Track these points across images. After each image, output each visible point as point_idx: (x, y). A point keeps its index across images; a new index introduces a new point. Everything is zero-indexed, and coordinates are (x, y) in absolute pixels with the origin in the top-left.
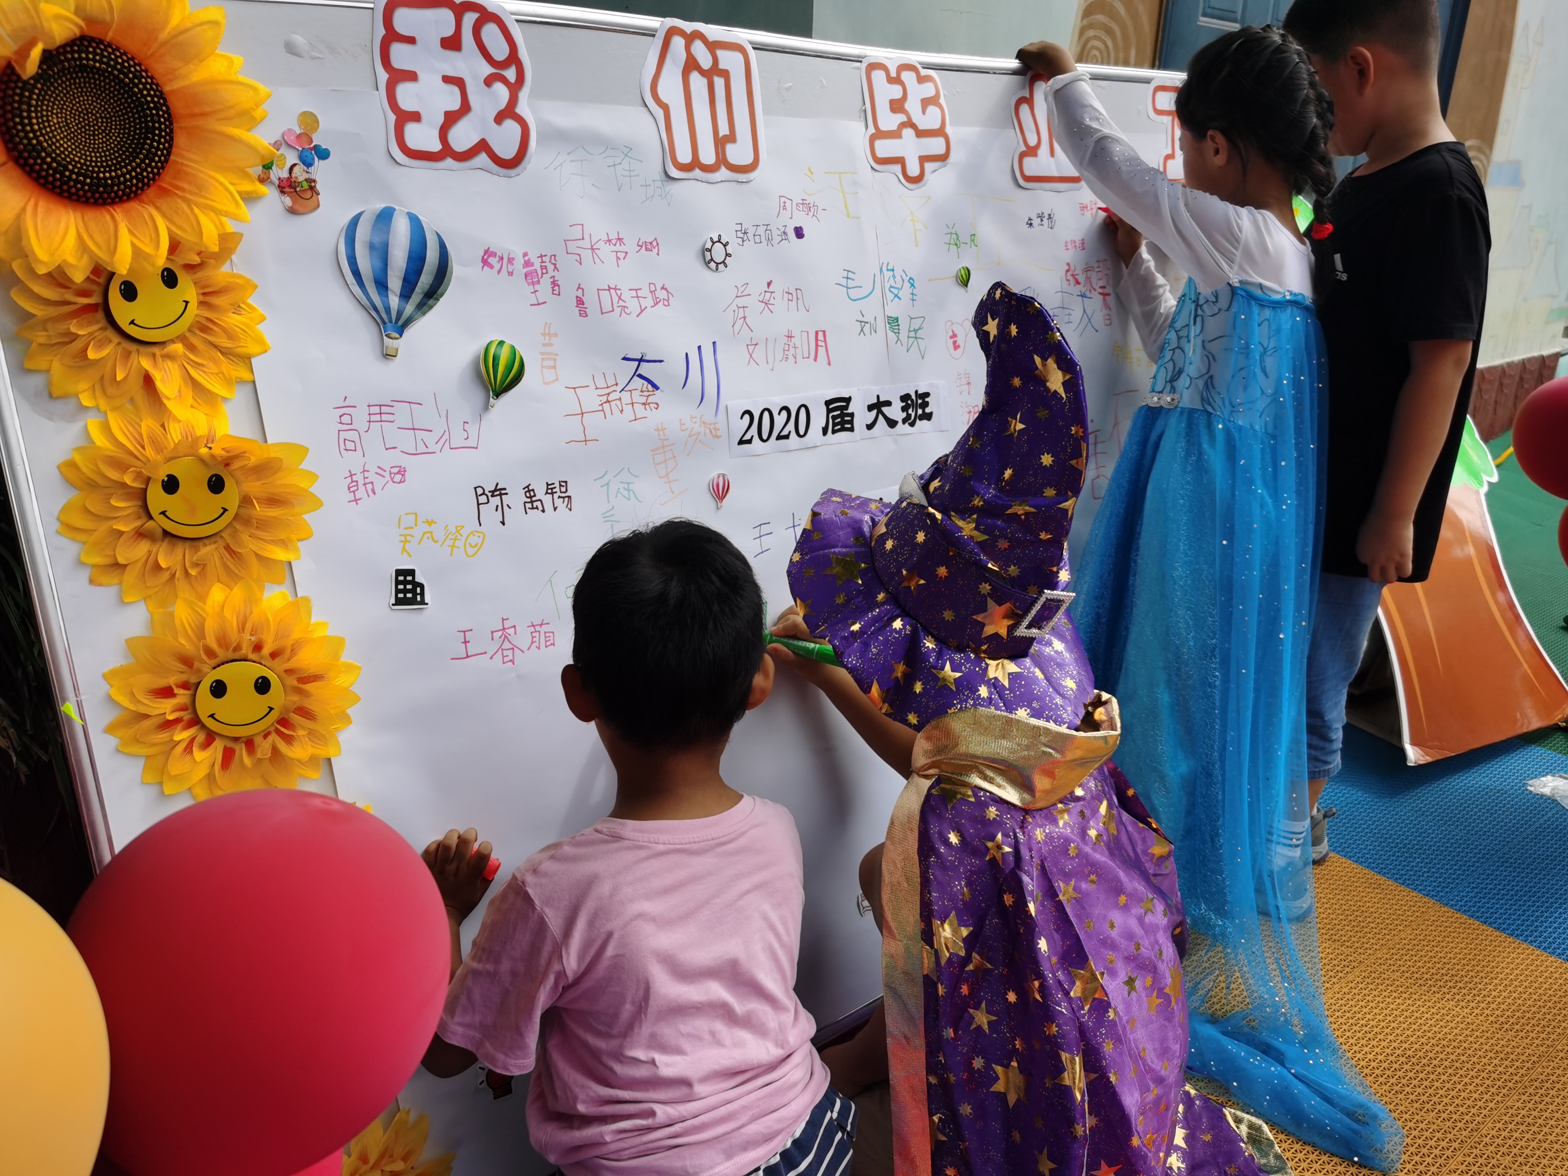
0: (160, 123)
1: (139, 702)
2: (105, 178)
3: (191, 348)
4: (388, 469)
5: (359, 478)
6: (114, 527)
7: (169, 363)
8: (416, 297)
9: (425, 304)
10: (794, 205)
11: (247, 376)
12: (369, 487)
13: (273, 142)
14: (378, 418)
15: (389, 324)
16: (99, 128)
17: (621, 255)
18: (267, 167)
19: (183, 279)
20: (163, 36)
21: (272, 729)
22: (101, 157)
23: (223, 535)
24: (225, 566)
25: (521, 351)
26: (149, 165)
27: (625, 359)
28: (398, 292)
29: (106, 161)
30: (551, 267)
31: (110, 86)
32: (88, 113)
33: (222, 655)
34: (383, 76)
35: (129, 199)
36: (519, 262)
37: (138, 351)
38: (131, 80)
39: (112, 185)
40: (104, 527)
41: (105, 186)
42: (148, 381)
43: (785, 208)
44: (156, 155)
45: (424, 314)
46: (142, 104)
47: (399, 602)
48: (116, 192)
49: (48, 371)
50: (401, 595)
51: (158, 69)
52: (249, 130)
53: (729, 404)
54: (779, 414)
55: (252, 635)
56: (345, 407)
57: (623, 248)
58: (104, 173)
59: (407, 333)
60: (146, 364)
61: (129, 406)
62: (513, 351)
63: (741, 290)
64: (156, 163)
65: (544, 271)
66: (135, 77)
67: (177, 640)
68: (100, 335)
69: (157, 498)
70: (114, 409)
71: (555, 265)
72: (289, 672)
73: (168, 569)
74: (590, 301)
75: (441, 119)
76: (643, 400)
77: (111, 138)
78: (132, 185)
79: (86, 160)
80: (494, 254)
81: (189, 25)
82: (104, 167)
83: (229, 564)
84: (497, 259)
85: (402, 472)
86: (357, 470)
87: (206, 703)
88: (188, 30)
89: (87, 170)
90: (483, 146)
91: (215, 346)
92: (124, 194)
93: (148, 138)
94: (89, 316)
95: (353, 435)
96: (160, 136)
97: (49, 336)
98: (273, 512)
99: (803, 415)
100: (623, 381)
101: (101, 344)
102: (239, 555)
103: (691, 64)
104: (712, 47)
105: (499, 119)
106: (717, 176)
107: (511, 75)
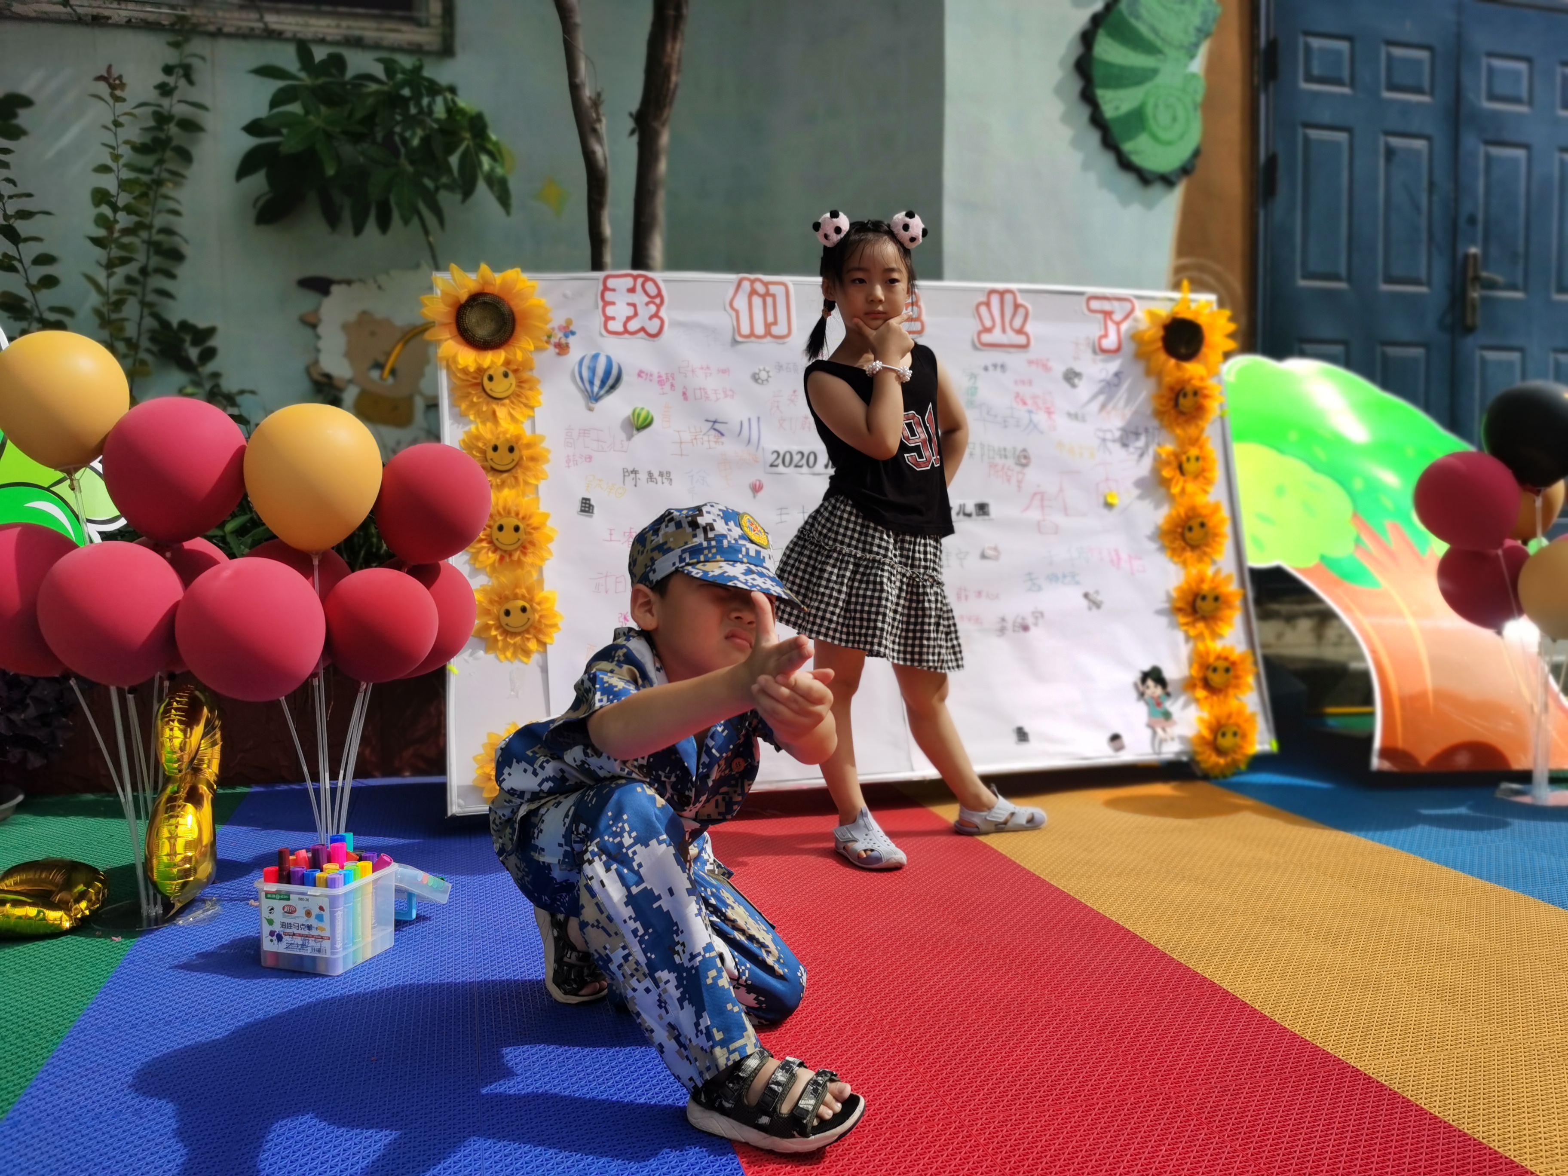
0: (510, 322)
2: (489, 342)
3: (512, 402)
4: (585, 456)
5: (571, 457)
7: (503, 406)
8: (606, 388)
9: (609, 391)
11: (531, 414)
12: (575, 462)
13: (552, 328)
14: (583, 435)
15: (592, 398)
16: (488, 323)
17: (708, 375)
18: (549, 337)
19: (511, 375)
20: (515, 293)
21: (519, 549)
22: (488, 335)
23: (512, 470)
24: (511, 482)
25: (653, 413)
26: (506, 336)
27: (707, 421)
28: (598, 385)
29: (491, 336)
30: (671, 379)
31: (493, 308)
32: (485, 317)
33: (503, 512)
34: (601, 304)
36: (656, 376)
37: (493, 402)
38: (503, 308)
41: (486, 343)
42: (494, 413)
44: (507, 332)
45: (607, 395)
46: (504, 315)
47: (582, 511)
48: (492, 345)
49: (460, 407)
50: (583, 508)
51: (511, 303)
52: (543, 324)
53: (765, 447)
54: (797, 455)
55: (516, 509)
56: (569, 430)
57: (710, 372)
58: (489, 340)
59: (600, 402)
60: (495, 406)
61: (486, 421)
62: (648, 413)
63: (776, 394)
64: (508, 336)
65: (668, 380)
66: (505, 307)
68: (480, 395)
69: (491, 454)
70: (481, 420)
71: (673, 378)
72: (528, 525)
74: (690, 394)
75: (624, 319)
76: (716, 440)
77: (492, 327)
78: (500, 342)
79: (483, 336)
80: (644, 373)
83: (513, 482)
85: (590, 458)
86: (571, 452)
87: (496, 534)
88: (524, 289)
89: (483, 339)
90: (642, 329)
91: (522, 403)
92: (497, 346)
93: (505, 328)
94: (477, 386)
95: (571, 441)
96: (510, 327)
97: (462, 393)
98: (531, 464)
99: (812, 458)
100: (704, 430)
101: (479, 398)
102: (516, 478)
103: (753, 292)
104: (766, 284)
105: (651, 318)
106: (765, 340)
107: (658, 301)
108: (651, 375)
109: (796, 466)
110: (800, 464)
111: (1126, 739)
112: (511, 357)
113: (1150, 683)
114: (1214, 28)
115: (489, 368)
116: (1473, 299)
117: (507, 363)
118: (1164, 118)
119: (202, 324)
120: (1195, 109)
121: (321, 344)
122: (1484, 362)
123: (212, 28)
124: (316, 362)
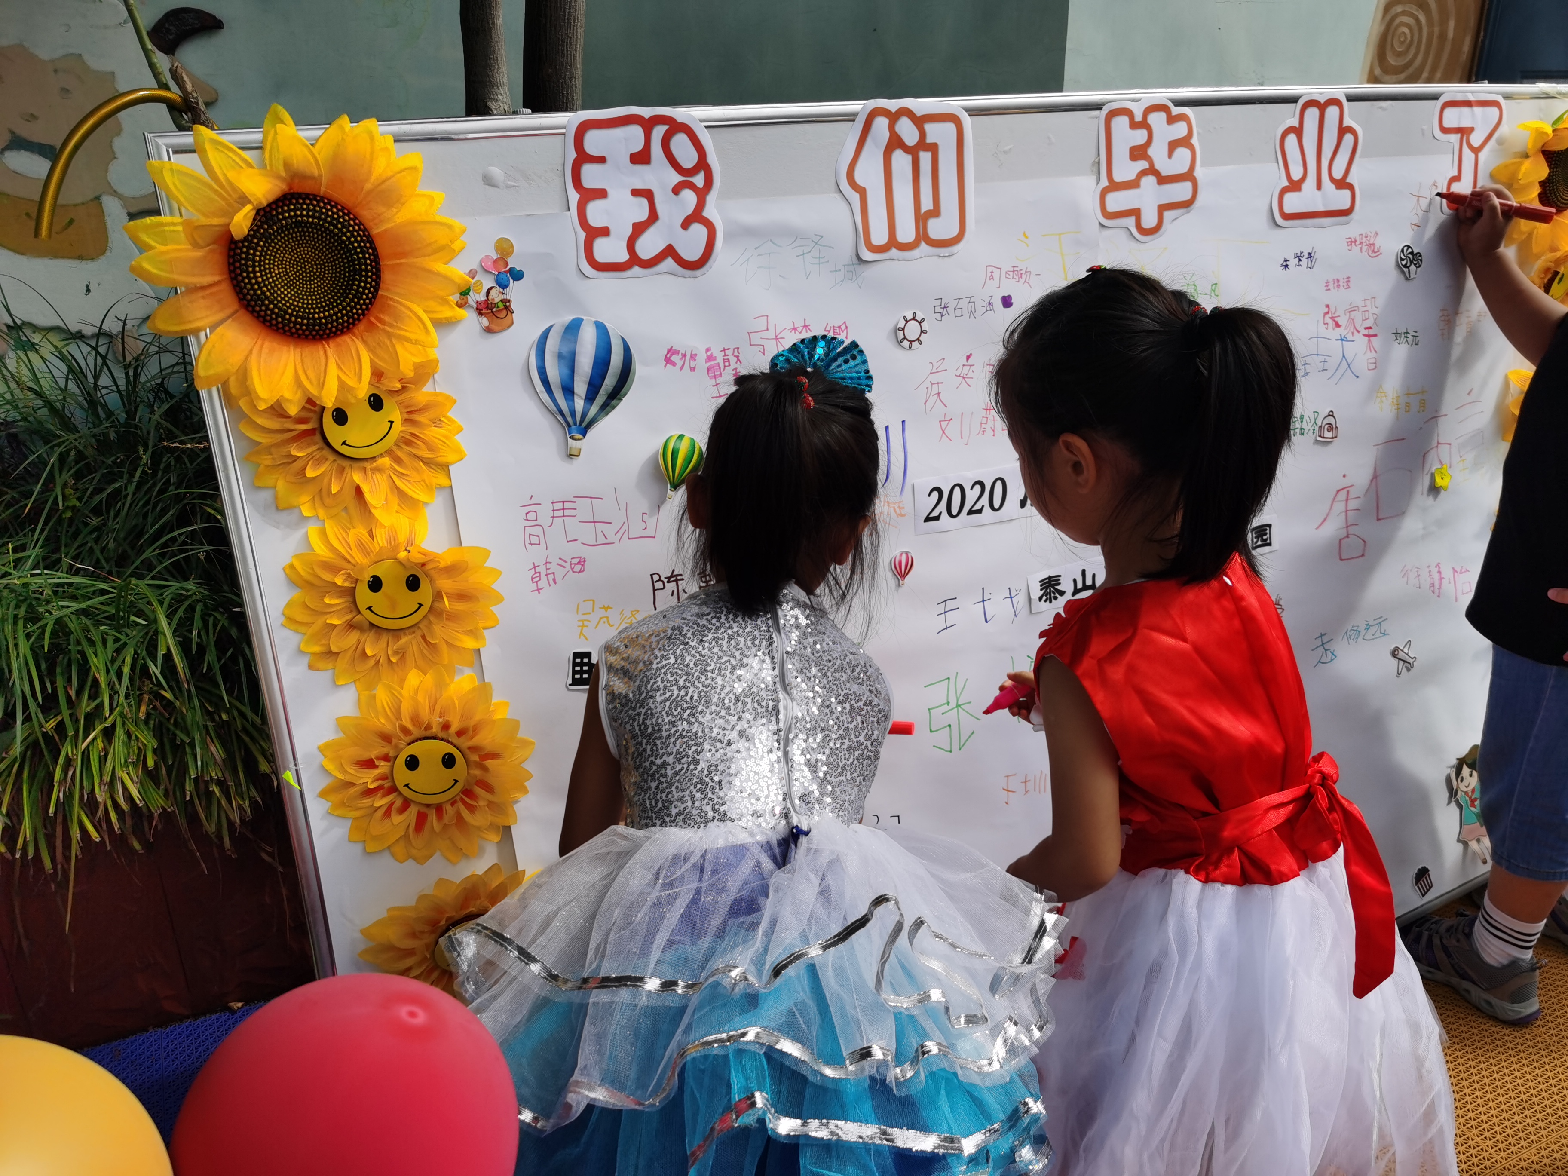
0: (366, 265)
1: (346, 771)
2: (320, 319)
4: (569, 560)
5: (542, 569)
6: (328, 621)
7: (378, 476)
8: (600, 399)
9: (608, 405)
10: (1003, 273)
11: (444, 481)
12: (551, 577)
13: (467, 271)
14: (560, 513)
15: (573, 427)
16: (315, 274)
18: (465, 294)
19: (389, 402)
20: (368, 186)
21: (458, 798)
22: (316, 299)
23: (421, 626)
24: (421, 652)
26: (358, 303)
28: (583, 395)
29: (321, 302)
30: (733, 360)
31: (322, 237)
32: (305, 262)
33: (416, 733)
34: (574, 196)
35: (342, 333)
36: (702, 357)
37: (351, 466)
38: (340, 230)
39: (326, 324)
40: (320, 622)
41: (320, 324)
42: (360, 495)
43: (992, 278)
44: (363, 293)
45: (607, 414)
46: (349, 251)
47: (575, 682)
48: (330, 329)
49: (275, 487)
50: (577, 676)
51: (366, 215)
52: (447, 263)
53: (916, 481)
54: (972, 489)
55: (440, 717)
56: (531, 506)
58: (318, 313)
59: (590, 433)
60: (357, 478)
61: (343, 514)
62: (693, 444)
63: (936, 365)
64: (364, 300)
65: (727, 364)
66: (343, 226)
67: (379, 720)
68: (318, 454)
69: (364, 596)
70: (332, 517)
71: (738, 357)
72: (472, 749)
73: (374, 656)
75: (629, 231)
77: (324, 282)
78: (344, 322)
79: (303, 303)
80: (677, 352)
81: (390, 174)
82: (319, 308)
83: (425, 651)
84: (680, 356)
85: (582, 562)
86: (540, 562)
87: (402, 775)
88: (390, 178)
89: (304, 312)
90: (669, 252)
92: (337, 329)
93: (356, 280)
94: (308, 439)
95: (538, 531)
96: (367, 276)
97: (273, 459)
98: (460, 606)
99: (998, 490)
101: (318, 465)
102: (432, 645)
104: (920, 121)
105: (686, 225)
106: (916, 253)
107: (700, 181)
108: (693, 357)
110: (978, 506)
112: (382, 365)
117: (376, 374)
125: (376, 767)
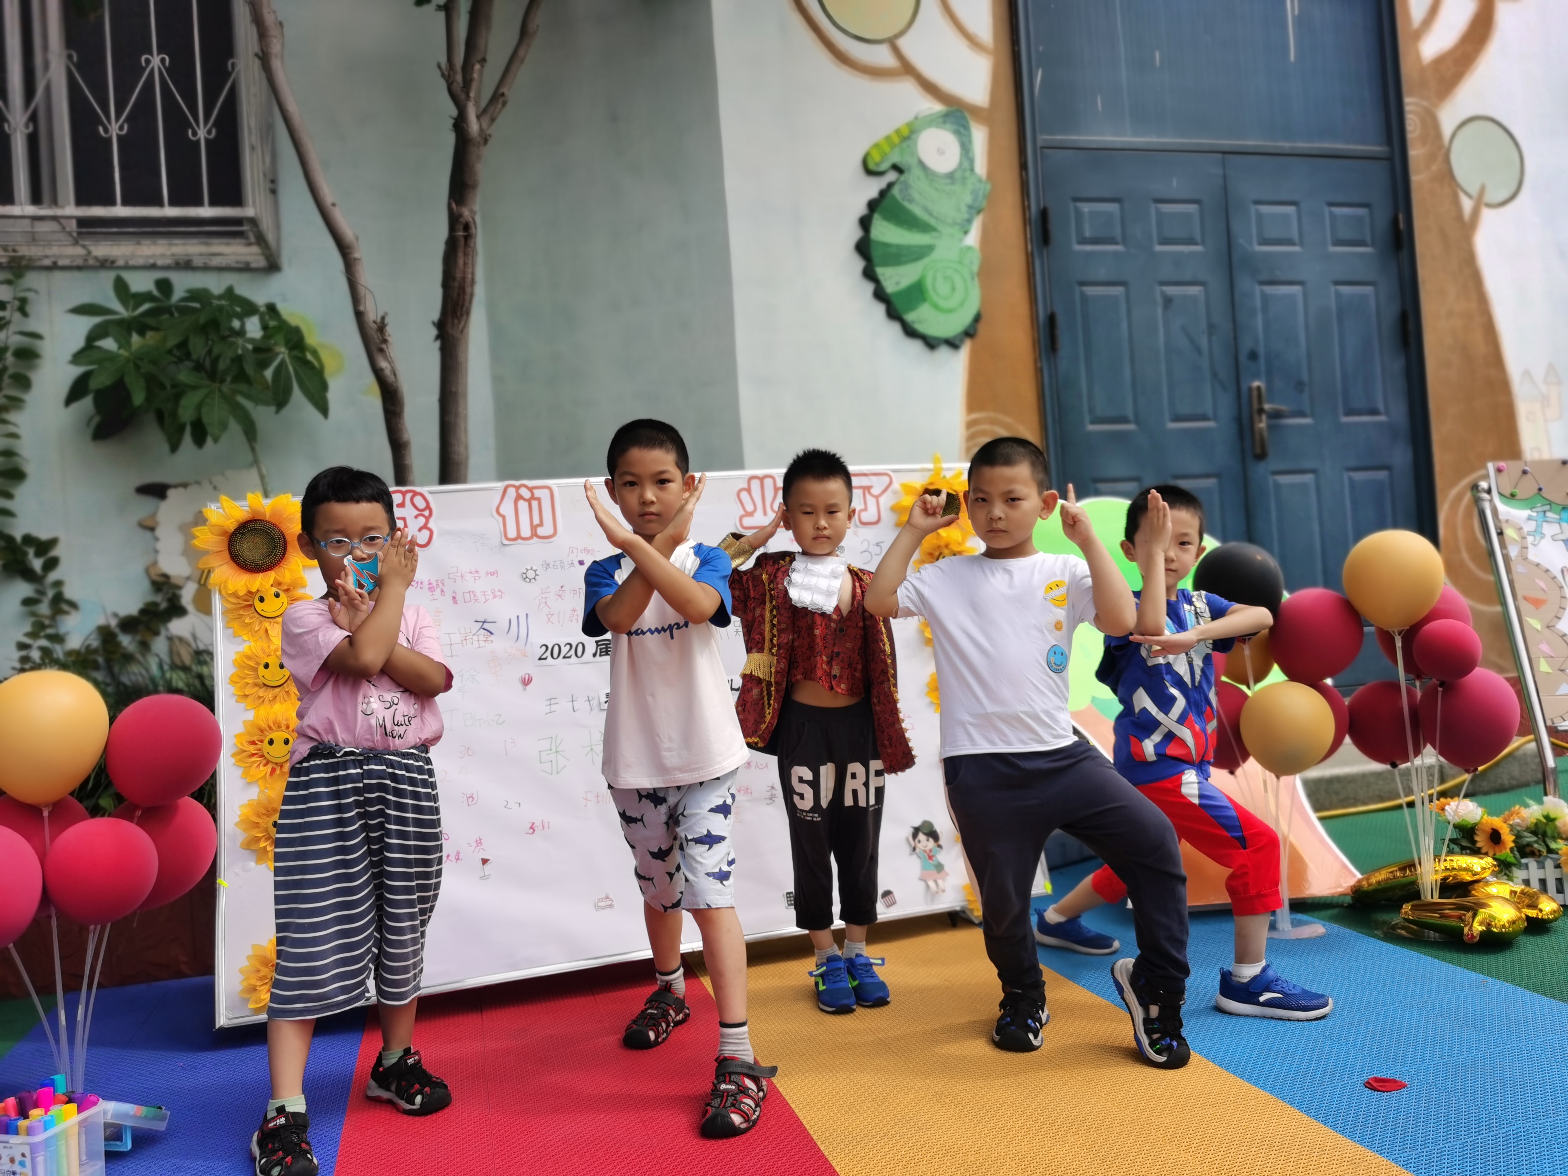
0: (280, 543)
1: (244, 745)
2: (260, 565)
6: (246, 681)
7: (276, 625)
10: (579, 552)
16: (260, 547)
17: (477, 578)
19: (282, 594)
20: (285, 516)
22: (262, 558)
23: (284, 685)
24: (283, 697)
26: (275, 558)
27: (476, 621)
30: (441, 585)
31: (265, 534)
32: (257, 543)
33: (274, 729)
35: (268, 569)
36: (425, 583)
38: (272, 531)
39: (264, 565)
40: (243, 682)
42: (267, 631)
43: (573, 552)
46: (274, 538)
48: (262, 569)
49: (234, 627)
51: (283, 527)
53: (534, 641)
54: (565, 647)
57: (478, 575)
58: (260, 563)
60: (266, 624)
61: (258, 638)
63: (544, 590)
64: (278, 557)
65: (437, 587)
67: (260, 723)
68: (252, 615)
69: (262, 671)
70: (254, 640)
71: (443, 584)
73: (263, 697)
74: (459, 598)
76: (485, 639)
77: (266, 550)
78: (269, 565)
79: (257, 559)
82: (260, 561)
87: (267, 748)
89: (257, 562)
92: (266, 568)
94: (248, 607)
96: (280, 548)
97: (235, 616)
99: (580, 647)
100: (474, 632)
101: (252, 618)
102: (287, 692)
103: (519, 497)
104: (531, 489)
105: (420, 530)
106: (531, 541)
107: (426, 513)
108: (422, 583)
109: (564, 657)
110: (568, 655)
111: (897, 894)
112: (280, 579)
113: (921, 836)
114: (984, 204)
115: (258, 590)
116: (1261, 429)
117: (278, 584)
118: (943, 288)
119: (44, 535)
120: (973, 278)
121: (160, 546)
122: (1278, 486)
123: (47, 262)
124: (155, 563)
125: (257, 744)
